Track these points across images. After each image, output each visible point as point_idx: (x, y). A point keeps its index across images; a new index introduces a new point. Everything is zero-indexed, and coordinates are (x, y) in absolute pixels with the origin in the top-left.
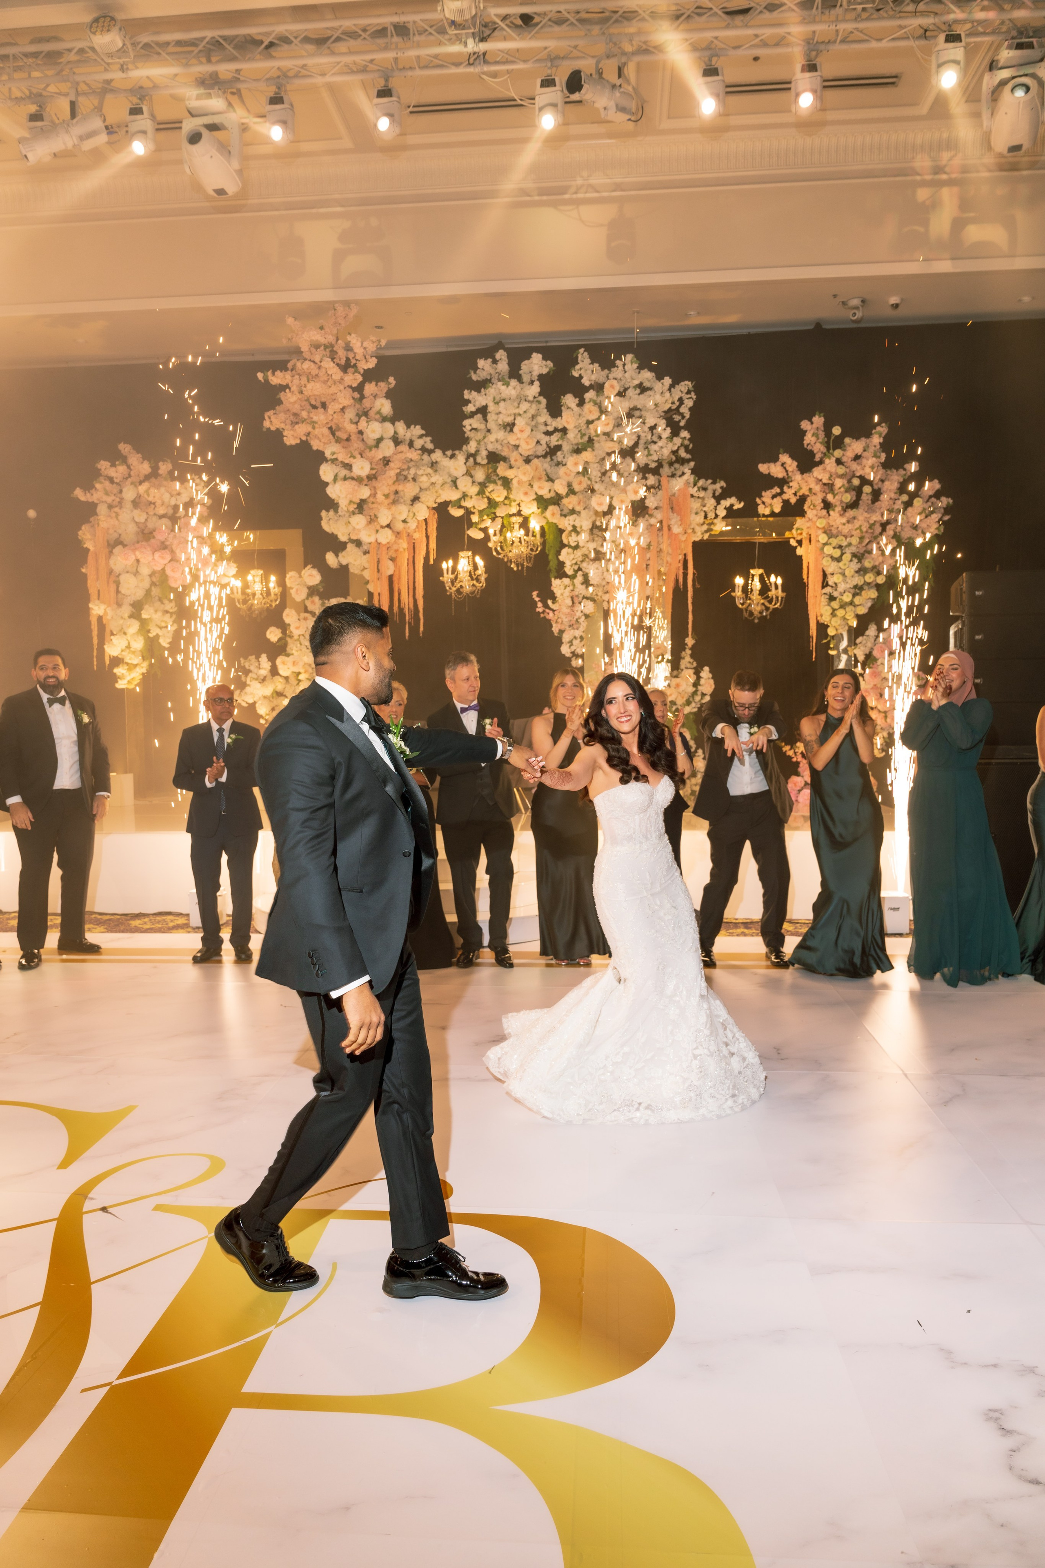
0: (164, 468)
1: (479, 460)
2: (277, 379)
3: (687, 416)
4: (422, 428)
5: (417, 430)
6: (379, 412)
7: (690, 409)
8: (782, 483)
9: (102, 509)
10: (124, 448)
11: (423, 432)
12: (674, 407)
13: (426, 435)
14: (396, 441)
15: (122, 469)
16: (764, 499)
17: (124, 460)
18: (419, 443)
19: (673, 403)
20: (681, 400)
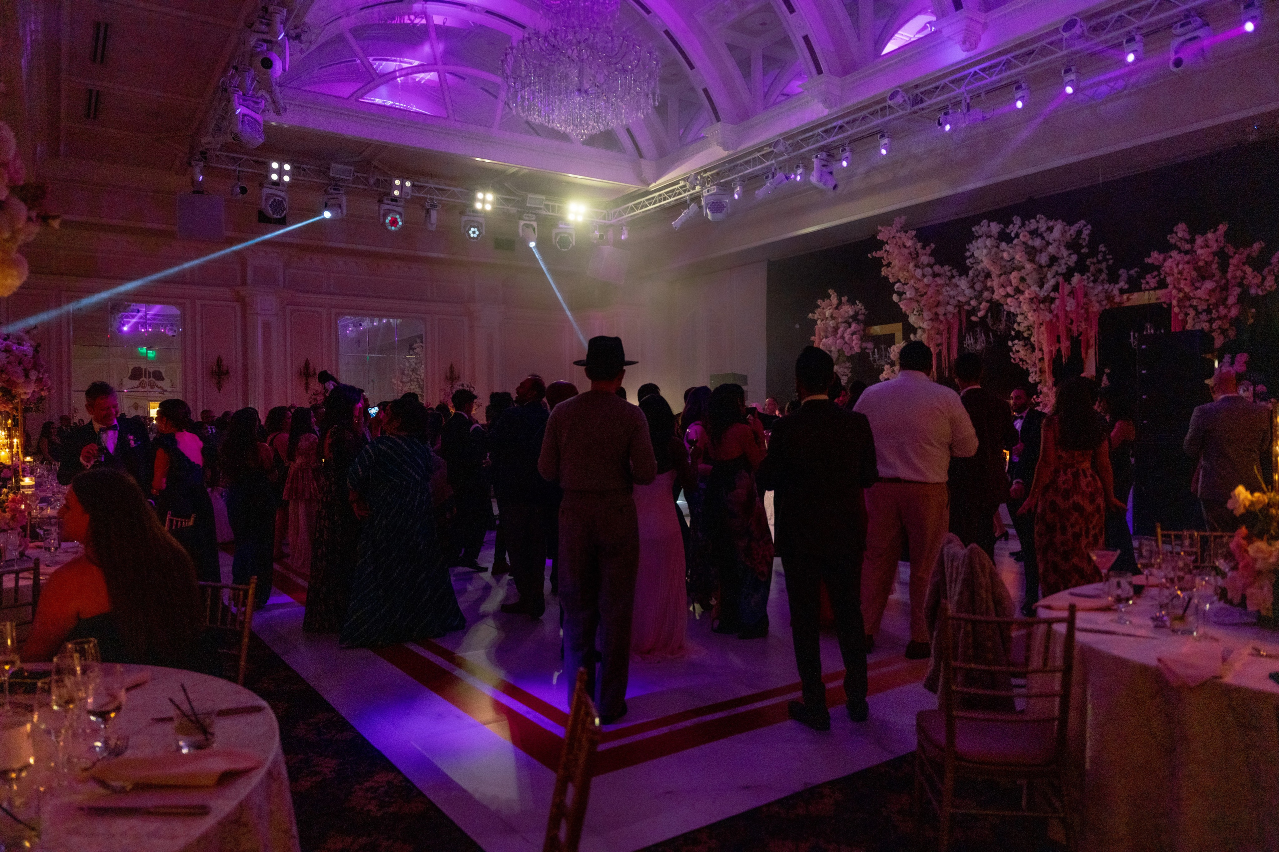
0: (844, 299)
1: (979, 278)
2: (879, 254)
3: (1087, 238)
4: (949, 266)
5: (947, 268)
6: (922, 264)
7: (1089, 235)
8: (1158, 268)
9: (819, 322)
10: (830, 291)
11: (951, 268)
12: (1073, 237)
13: (953, 269)
14: (935, 275)
15: (827, 301)
16: (1147, 280)
17: (829, 297)
18: (949, 274)
19: (1071, 235)
20: (1079, 232)
